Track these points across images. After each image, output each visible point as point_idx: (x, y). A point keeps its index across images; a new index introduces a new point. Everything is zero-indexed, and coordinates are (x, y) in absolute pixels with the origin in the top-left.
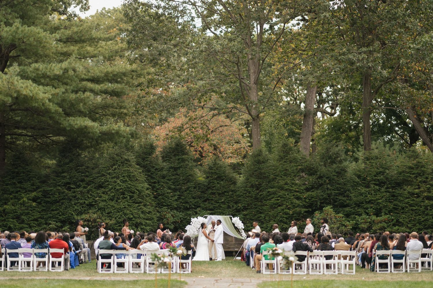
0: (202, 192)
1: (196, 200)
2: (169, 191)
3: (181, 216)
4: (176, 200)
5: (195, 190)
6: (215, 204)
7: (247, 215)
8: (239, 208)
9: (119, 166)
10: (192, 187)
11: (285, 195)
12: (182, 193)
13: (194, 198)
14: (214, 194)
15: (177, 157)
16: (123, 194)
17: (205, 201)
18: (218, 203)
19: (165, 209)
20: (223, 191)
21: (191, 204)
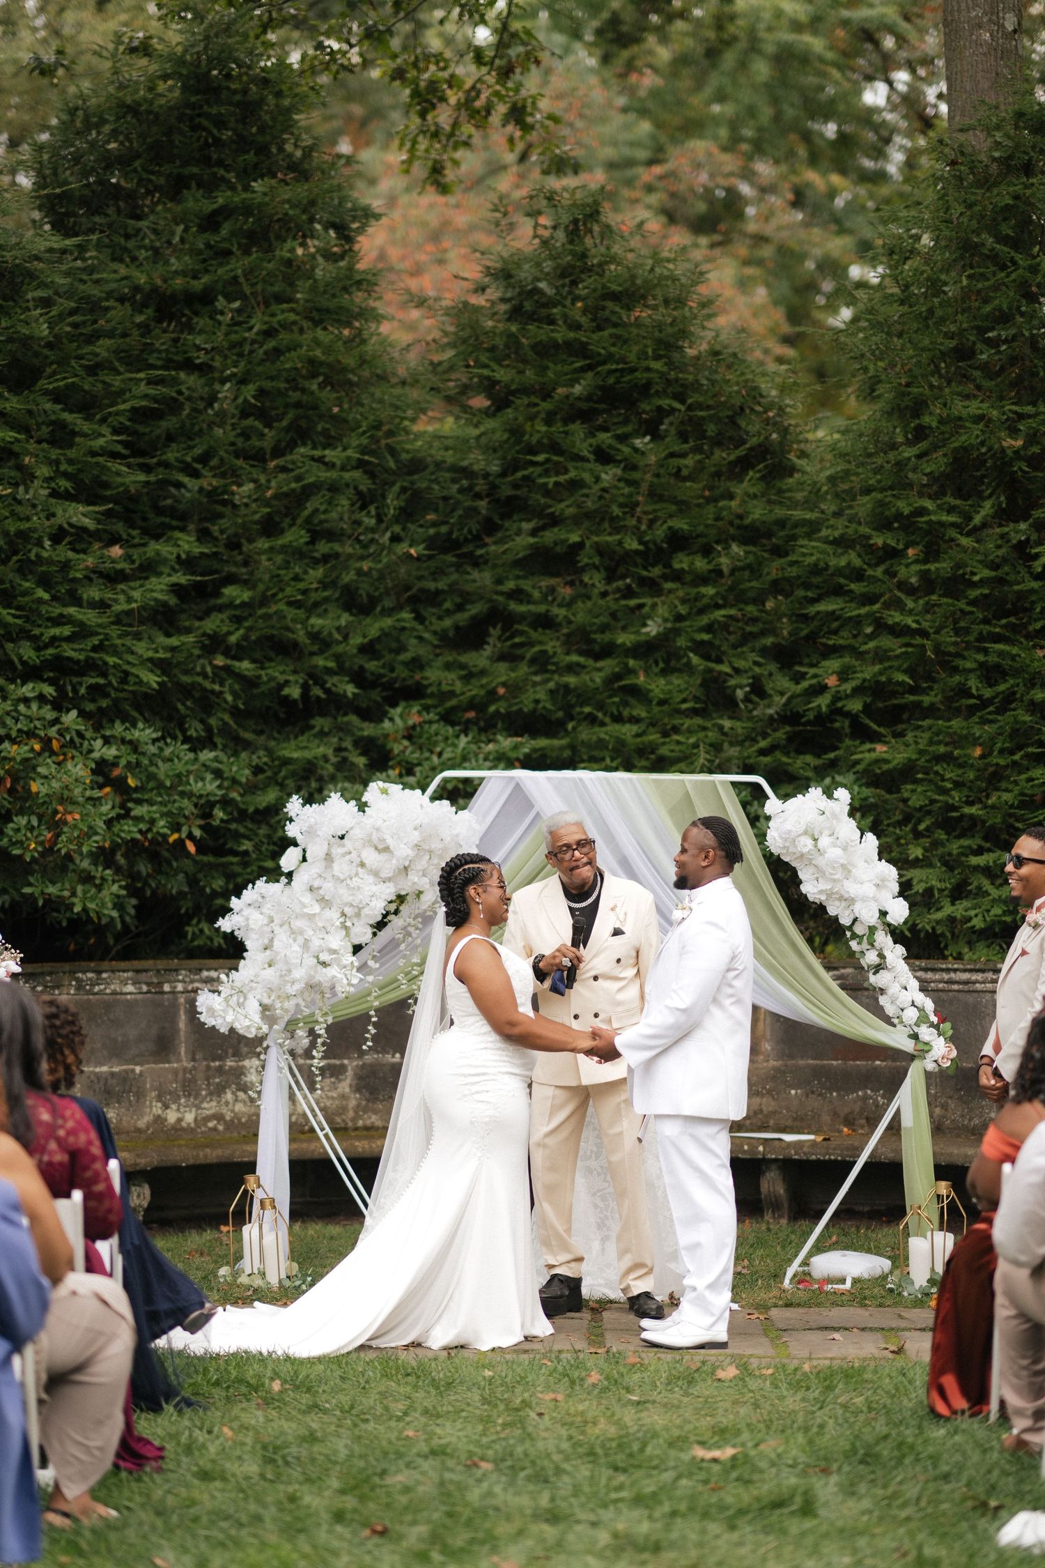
1: (375, 627)
3: (210, 786)
5: (369, 518)
6: (572, 669)
7: (907, 773)
8: (823, 702)
10: (334, 488)
12: (233, 545)
15: (196, 202)
18: (607, 651)
19: (26, 701)
20: (660, 532)
21: (320, 662)
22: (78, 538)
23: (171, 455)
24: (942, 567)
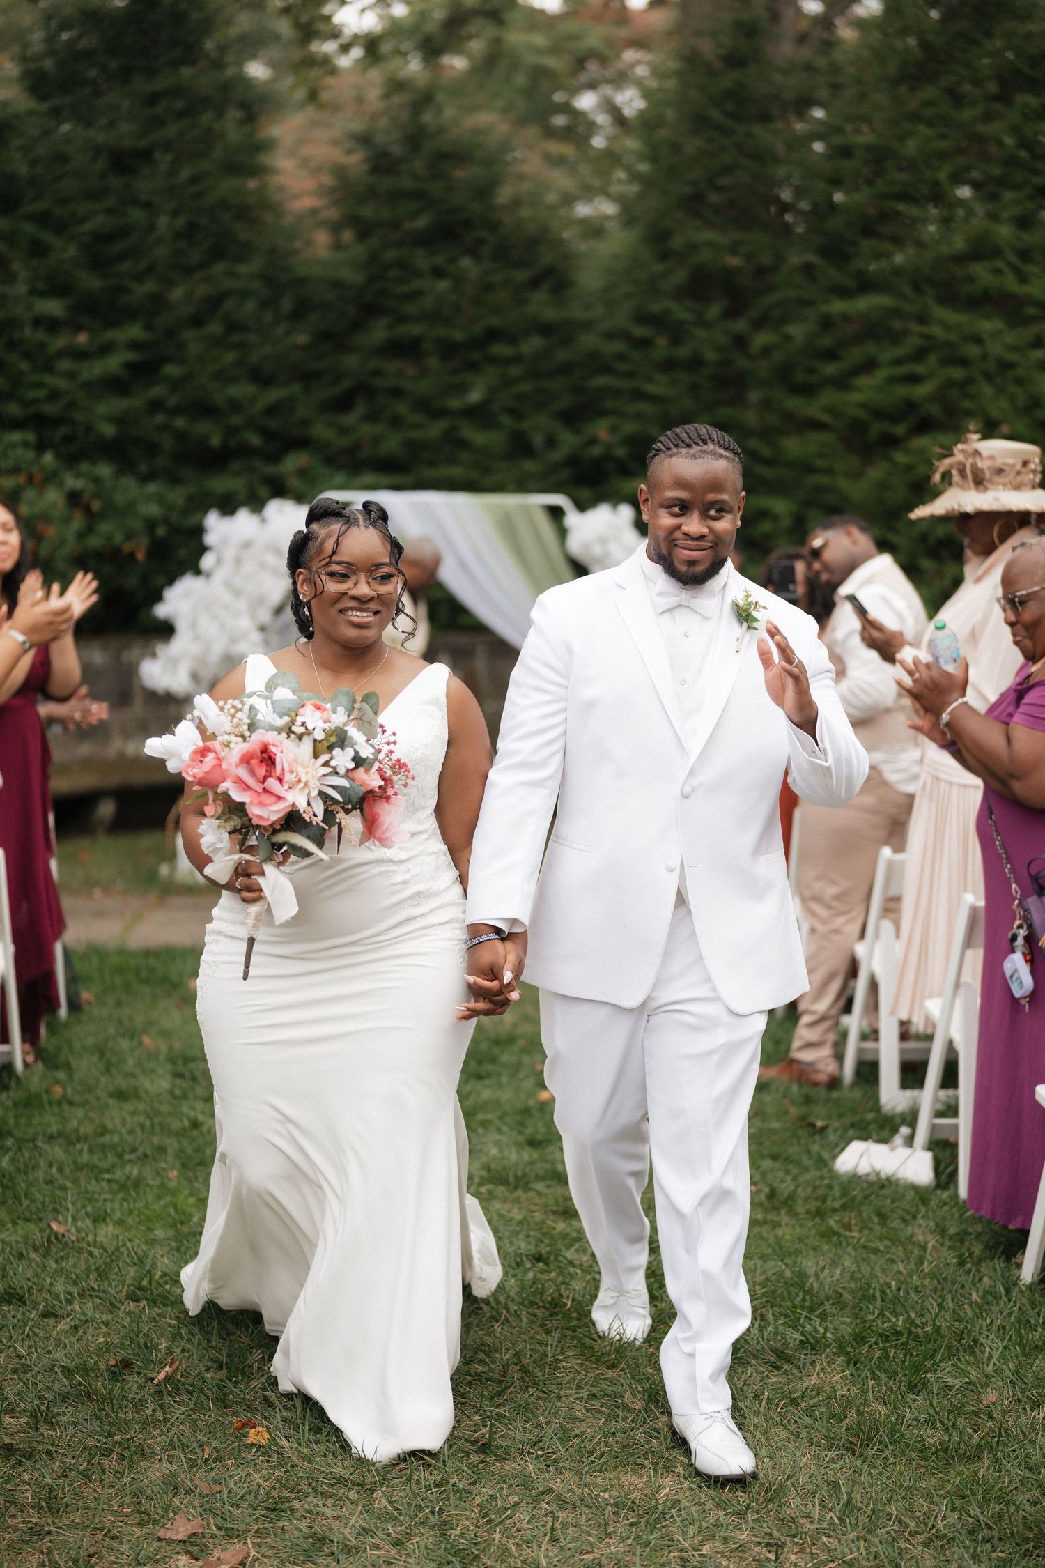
1: (275, 395)
2: (53, 307)
3: (153, 510)
4: (116, 386)
5: (268, 317)
6: (420, 426)
8: (596, 451)
10: (244, 294)
11: (978, 340)
12: (171, 333)
13: (258, 376)
14: (407, 347)
15: (141, 85)
17: (343, 404)
18: (439, 413)
19: (13, 446)
20: (478, 329)
21: (236, 420)
22: (51, 325)
23: (125, 266)
24: (683, 352)
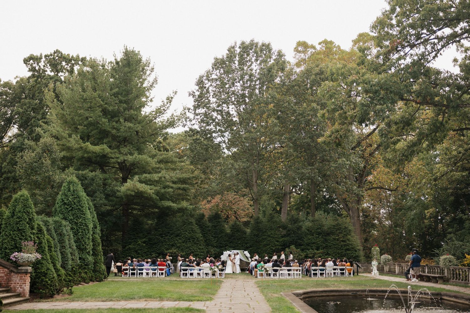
0: (229, 238)
1: (226, 243)
2: (212, 238)
3: (218, 251)
4: (216, 242)
6: (235, 245)
8: (248, 246)
9: (187, 225)
11: (271, 240)
12: (219, 239)
13: (224, 241)
14: (235, 239)
16: (189, 239)
17: (230, 243)
18: (237, 243)
19: (210, 247)
20: (240, 238)
21: (223, 244)
23: (216, 234)
